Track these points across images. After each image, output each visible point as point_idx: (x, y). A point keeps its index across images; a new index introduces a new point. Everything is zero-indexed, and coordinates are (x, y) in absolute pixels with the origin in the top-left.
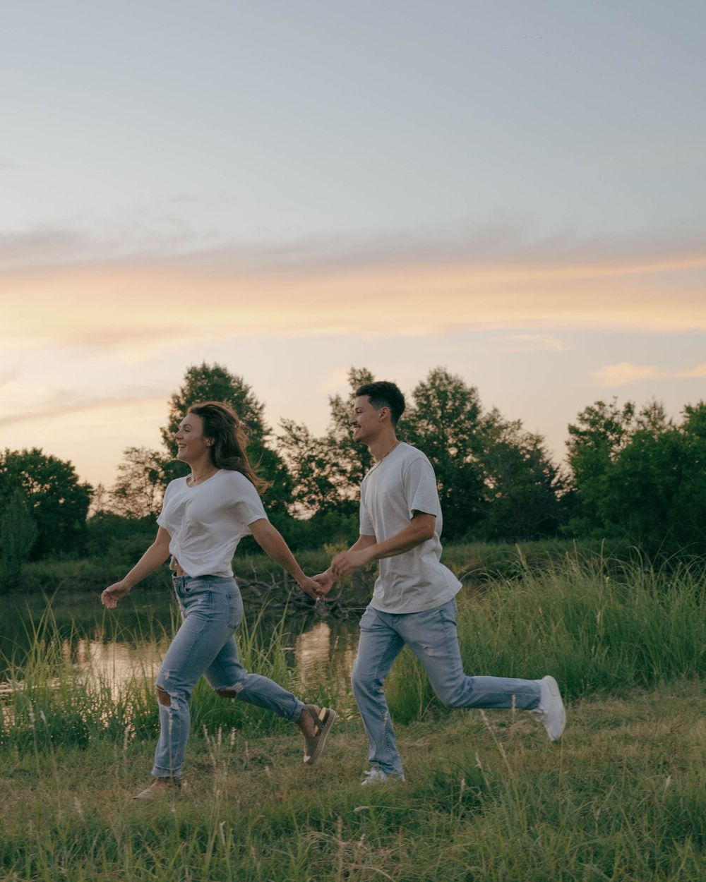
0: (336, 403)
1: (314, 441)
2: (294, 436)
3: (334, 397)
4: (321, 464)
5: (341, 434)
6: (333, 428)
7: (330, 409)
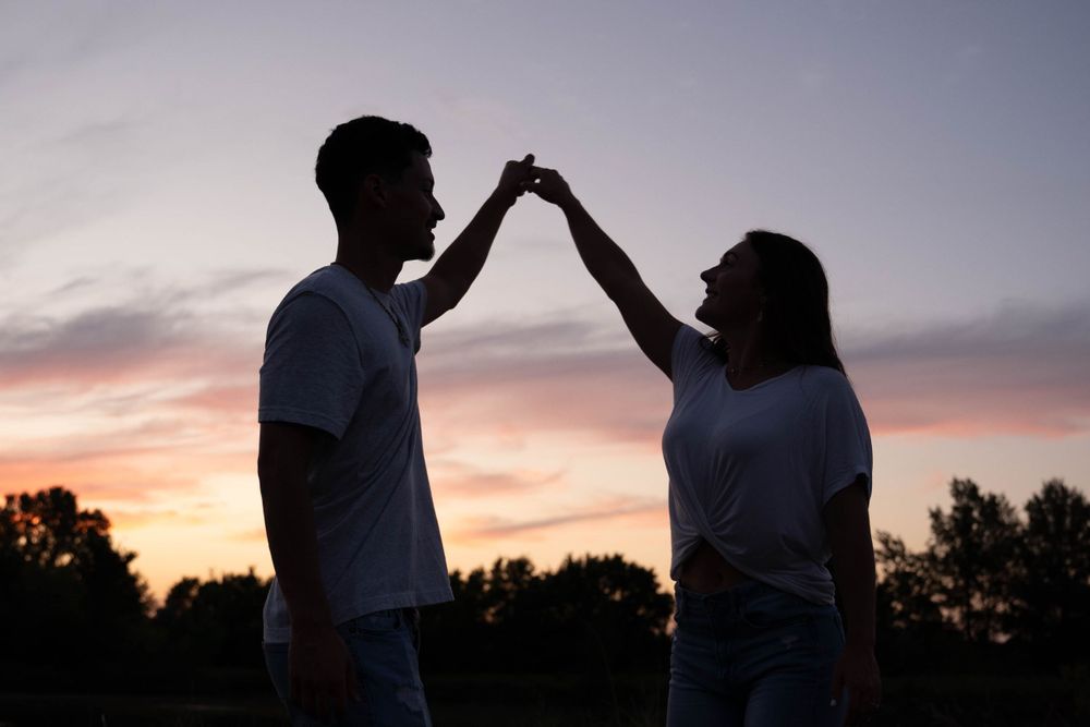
0: (936, 515)
1: (912, 556)
2: (889, 550)
3: (934, 509)
4: (920, 581)
5: (942, 551)
6: (933, 542)
7: (929, 522)
